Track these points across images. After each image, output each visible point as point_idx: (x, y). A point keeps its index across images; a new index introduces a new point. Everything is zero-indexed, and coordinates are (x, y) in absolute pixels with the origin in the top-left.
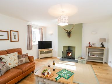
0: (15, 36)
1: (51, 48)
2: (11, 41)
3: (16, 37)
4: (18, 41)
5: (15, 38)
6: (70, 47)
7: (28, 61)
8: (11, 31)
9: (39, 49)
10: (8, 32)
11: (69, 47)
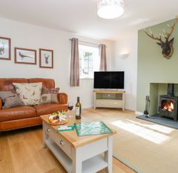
0: (47, 59)
1: (123, 88)
2: (41, 67)
3: (50, 60)
4: (52, 67)
5: (47, 62)
6: (173, 84)
7: (56, 100)
8: (40, 50)
9: (95, 87)
10: (35, 51)
11: (169, 84)
